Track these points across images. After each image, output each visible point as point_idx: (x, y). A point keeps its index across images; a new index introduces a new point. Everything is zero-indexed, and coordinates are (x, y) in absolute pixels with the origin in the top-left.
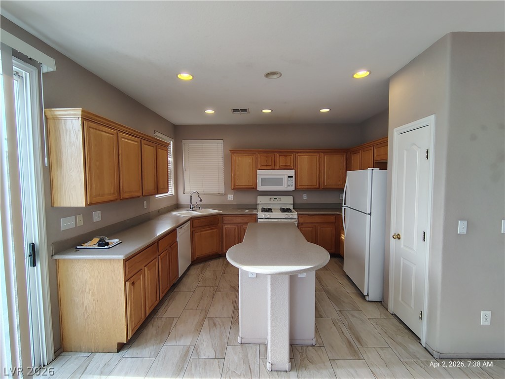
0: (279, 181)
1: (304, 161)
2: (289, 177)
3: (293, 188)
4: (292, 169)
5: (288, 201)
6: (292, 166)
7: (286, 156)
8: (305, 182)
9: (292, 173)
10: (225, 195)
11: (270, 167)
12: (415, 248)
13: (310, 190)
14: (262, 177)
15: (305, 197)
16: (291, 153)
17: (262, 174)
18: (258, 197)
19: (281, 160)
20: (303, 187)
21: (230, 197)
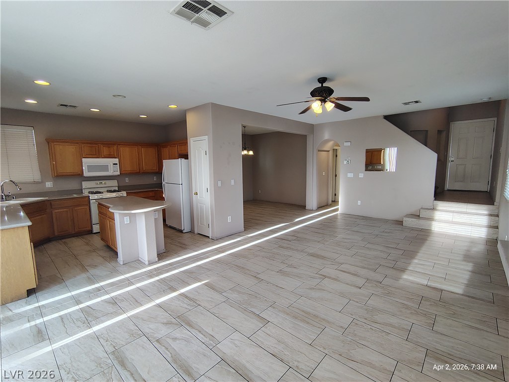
0: (105, 168)
1: (126, 151)
2: (114, 164)
3: (118, 173)
4: (116, 158)
5: (114, 184)
6: (116, 155)
7: (109, 147)
8: (128, 168)
9: (116, 161)
10: (42, 182)
11: (95, 156)
12: (204, 197)
13: (132, 174)
14: (88, 164)
15: (127, 180)
16: (114, 144)
17: (86, 162)
18: (83, 183)
19: (105, 150)
20: (126, 172)
21: (49, 185)
